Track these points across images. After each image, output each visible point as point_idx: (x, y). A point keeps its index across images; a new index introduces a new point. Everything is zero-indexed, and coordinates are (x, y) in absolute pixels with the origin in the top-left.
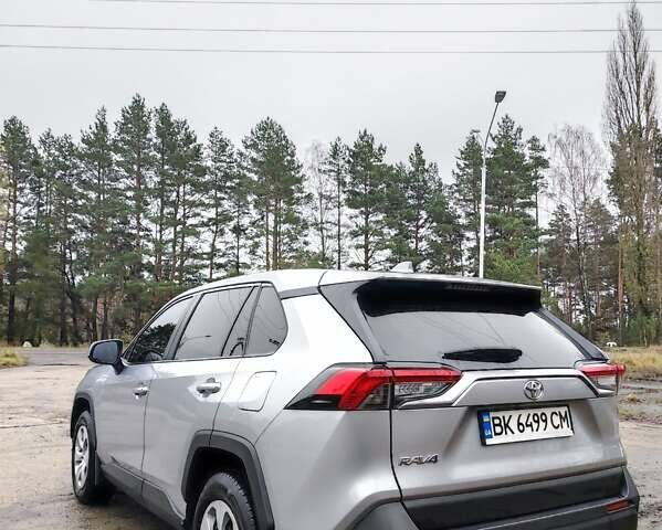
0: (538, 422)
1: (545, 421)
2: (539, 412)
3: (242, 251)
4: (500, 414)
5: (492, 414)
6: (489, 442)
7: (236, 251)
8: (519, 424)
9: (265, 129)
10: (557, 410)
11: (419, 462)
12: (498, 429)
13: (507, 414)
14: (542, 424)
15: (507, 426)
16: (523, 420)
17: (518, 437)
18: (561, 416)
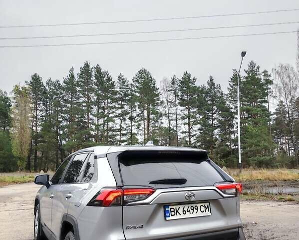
0: (193, 210)
1: (197, 209)
2: (194, 205)
3: (133, 128)
4: (174, 207)
5: (170, 207)
6: (167, 219)
7: (130, 128)
8: (183, 211)
9: (141, 73)
10: (203, 204)
11: (135, 228)
12: (173, 213)
13: (177, 207)
14: (195, 211)
15: (177, 212)
16: (186, 209)
17: (183, 216)
18: (205, 207)
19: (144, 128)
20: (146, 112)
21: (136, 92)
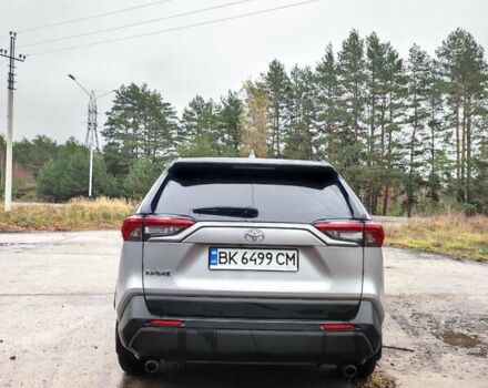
0: (262, 258)
1: (271, 259)
2: (265, 252)
3: (436, 141)
4: (227, 251)
5: (220, 250)
6: (212, 267)
7: (431, 141)
8: (243, 258)
9: (455, 39)
10: (284, 252)
11: (158, 274)
12: (223, 260)
13: (233, 251)
14: (266, 261)
15: (231, 258)
16: (248, 256)
17: (240, 266)
18: (288, 257)
19: (458, 141)
20: (461, 110)
21: (442, 74)
